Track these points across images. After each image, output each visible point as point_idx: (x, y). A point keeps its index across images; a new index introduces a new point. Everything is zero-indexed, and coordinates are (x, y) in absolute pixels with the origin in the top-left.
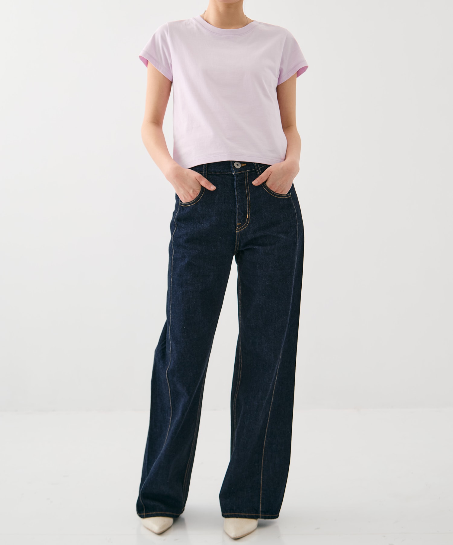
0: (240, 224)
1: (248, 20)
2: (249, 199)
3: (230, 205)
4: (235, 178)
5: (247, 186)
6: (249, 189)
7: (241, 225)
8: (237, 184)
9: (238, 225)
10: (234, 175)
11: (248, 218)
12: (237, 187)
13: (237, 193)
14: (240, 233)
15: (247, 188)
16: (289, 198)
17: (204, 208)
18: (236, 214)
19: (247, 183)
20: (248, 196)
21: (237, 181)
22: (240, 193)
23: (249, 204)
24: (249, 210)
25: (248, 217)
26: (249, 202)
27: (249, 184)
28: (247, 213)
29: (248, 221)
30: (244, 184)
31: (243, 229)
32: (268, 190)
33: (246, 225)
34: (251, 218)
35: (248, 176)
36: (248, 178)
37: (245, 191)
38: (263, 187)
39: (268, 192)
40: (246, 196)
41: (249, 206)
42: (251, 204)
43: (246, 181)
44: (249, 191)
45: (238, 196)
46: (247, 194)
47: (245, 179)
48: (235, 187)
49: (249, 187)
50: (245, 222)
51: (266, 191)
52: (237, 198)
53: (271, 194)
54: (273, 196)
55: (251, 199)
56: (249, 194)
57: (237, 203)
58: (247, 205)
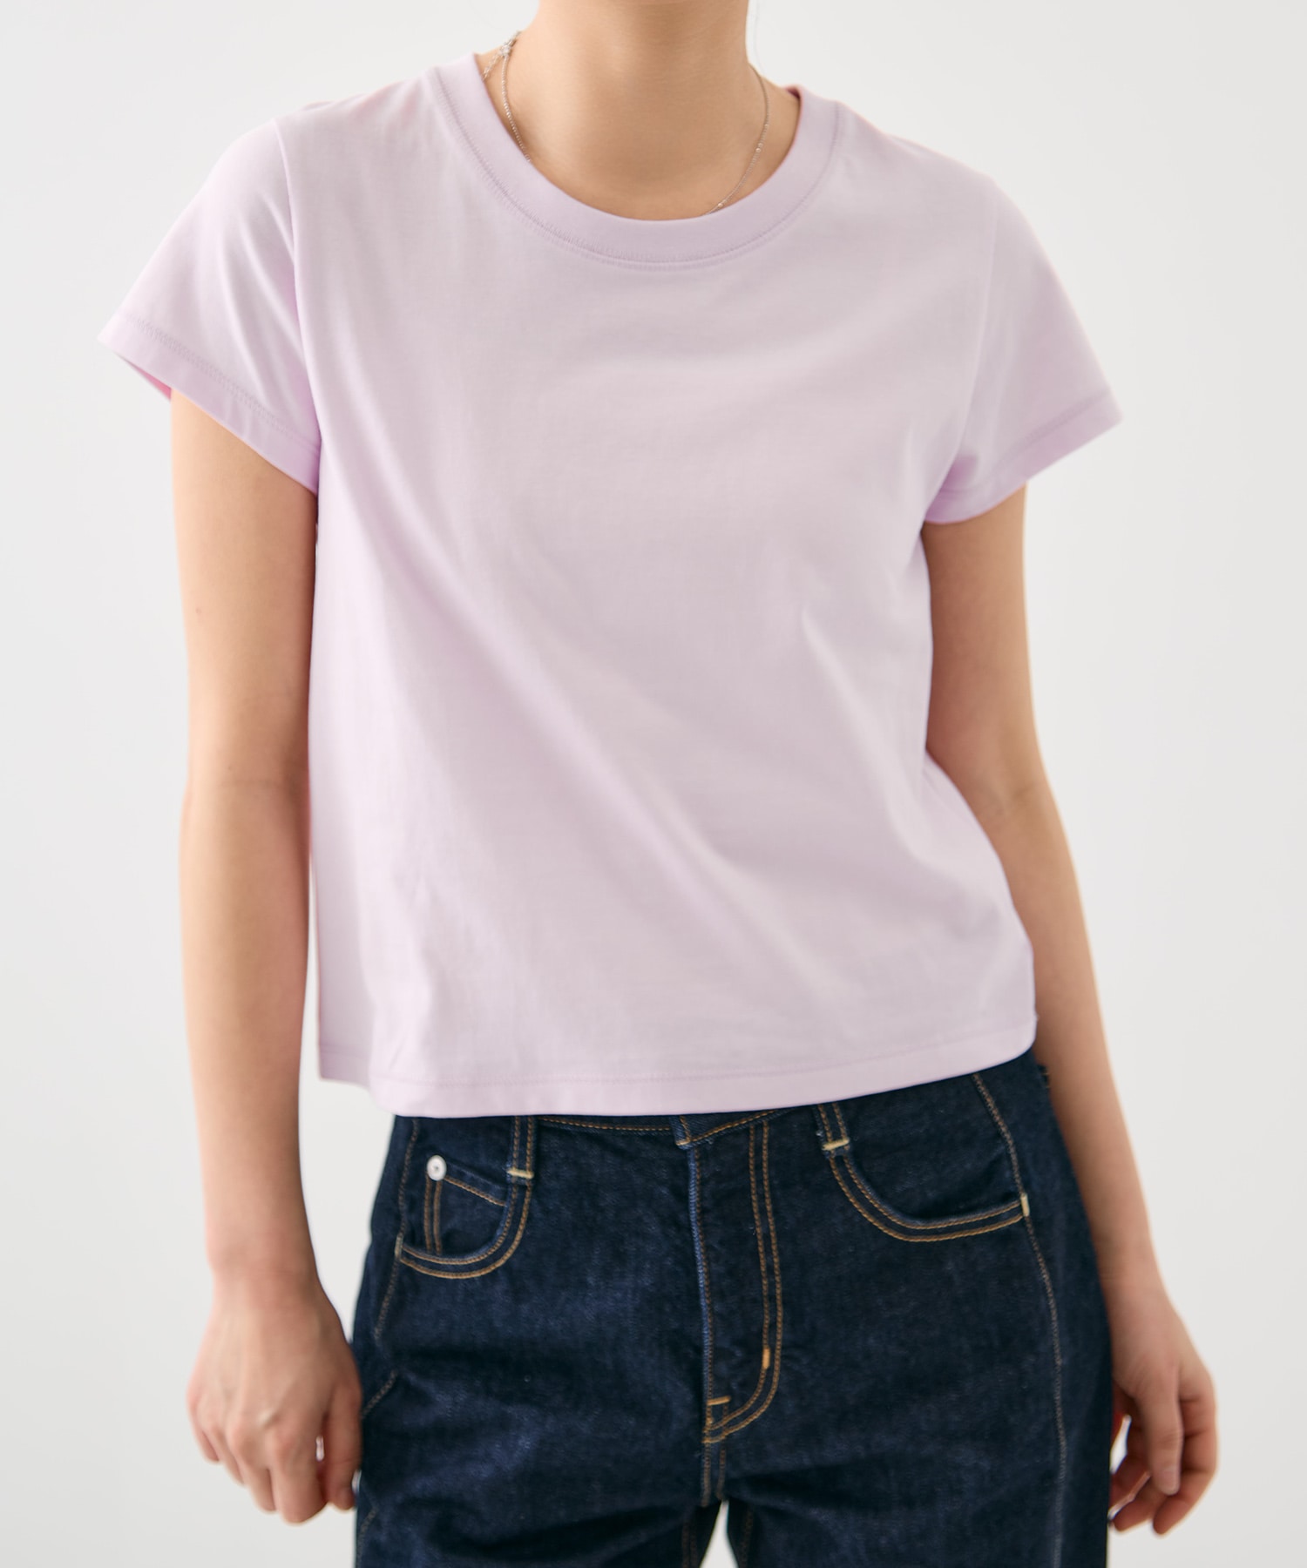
0: (725, 1400)
1: (768, 91)
2: (770, 1269)
3: (667, 1309)
4: (693, 1165)
5: (762, 1198)
6: (775, 1212)
7: (731, 1407)
8: (702, 1198)
9: (714, 1406)
10: (684, 1152)
11: (771, 1369)
12: (703, 1211)
13: (708, 1248)
14: (726, 1445)
15: (763, 1211)
16: (1008, 1231)
17: (525, 1308)
18: (699, 1350)
19: (760, 1182)
20: (768, 1251)
21: (703, 1183)
22: (721, 1243)
23: (772, 1298)
24: (773, 1326)
25: (772, 1359)
26: (772, 1285)
27: (771, 1186)
28: (765, 1342)
29: (771, 1381)
30: (746, 1191)
31: (743, 1425)
32: (873, 1211)
33: (758, 1404)
34: (784, 1367)
35: (765, 1141)
36: (765, 1152)
37: (752, 1228)
38: (847, 1199)
39: (875, 1224)
40: (758, 1252)
41: (776, 1305)
42: (783, 1294)
43: (758, 1167)
44: (772, 1228)
45: (713, 1265)
46: (760, 1243)
47: (751, 1162)
48: (694, 1212)
49: (774, 1200)
50: (754, 1389)
51: (865, 1216)
52: (706, 1274)
53: (891, 1234)
54: (901, 1238)
55: (782, 1268)
56: (774, 1241)
57: (708, 1302)
58: (763, 1301)
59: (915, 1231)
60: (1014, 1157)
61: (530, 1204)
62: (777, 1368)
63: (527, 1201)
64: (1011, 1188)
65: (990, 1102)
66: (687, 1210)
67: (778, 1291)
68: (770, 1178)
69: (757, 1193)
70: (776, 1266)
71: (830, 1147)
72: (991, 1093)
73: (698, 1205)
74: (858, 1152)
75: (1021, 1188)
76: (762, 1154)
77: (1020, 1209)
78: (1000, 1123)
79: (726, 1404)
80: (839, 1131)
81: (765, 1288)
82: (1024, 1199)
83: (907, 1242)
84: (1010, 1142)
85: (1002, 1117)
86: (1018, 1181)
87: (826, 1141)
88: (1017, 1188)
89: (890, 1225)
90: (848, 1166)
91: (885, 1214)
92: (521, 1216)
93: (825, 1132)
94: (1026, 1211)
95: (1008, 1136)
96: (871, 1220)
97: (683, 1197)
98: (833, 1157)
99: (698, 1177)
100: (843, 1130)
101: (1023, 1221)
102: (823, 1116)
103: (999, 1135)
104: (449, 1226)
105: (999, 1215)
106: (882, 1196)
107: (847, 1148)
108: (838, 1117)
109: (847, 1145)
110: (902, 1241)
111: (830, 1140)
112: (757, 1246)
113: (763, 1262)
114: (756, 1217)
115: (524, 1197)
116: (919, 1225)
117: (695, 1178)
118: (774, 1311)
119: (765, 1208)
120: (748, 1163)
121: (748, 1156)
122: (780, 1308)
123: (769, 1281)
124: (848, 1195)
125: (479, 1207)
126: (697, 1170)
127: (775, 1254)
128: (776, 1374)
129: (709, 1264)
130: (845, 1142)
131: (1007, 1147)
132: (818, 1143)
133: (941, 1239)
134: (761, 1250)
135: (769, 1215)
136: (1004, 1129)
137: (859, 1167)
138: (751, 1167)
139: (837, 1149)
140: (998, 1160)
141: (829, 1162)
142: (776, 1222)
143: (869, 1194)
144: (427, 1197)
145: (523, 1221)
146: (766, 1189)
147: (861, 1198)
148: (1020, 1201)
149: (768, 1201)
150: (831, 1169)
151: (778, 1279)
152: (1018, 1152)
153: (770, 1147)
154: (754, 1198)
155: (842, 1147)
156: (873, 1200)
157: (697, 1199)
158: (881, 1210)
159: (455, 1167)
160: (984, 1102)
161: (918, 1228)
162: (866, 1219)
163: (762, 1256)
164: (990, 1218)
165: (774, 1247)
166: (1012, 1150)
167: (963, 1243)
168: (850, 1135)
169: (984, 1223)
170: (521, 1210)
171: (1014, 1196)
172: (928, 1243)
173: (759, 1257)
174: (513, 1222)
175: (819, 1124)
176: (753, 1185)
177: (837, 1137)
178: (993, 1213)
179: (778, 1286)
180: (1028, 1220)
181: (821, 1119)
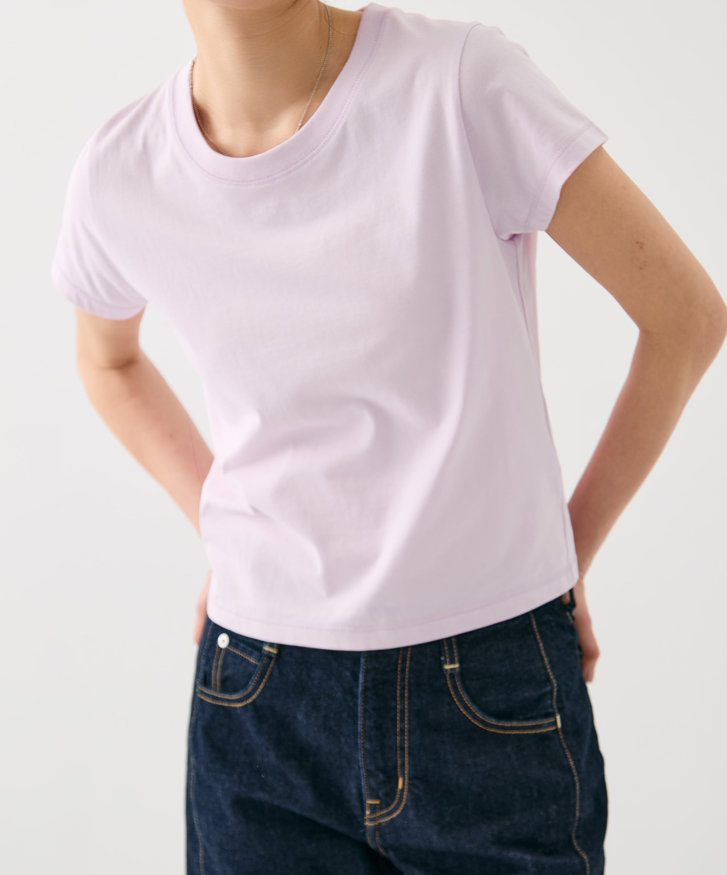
0: (378, 802)
2: (402, 731)
5: (403, 688)
6: (410, 698)
7: (381, 807)
8: (366, 680)
9: (371, 804)
11: (402, 790)
12: (366, 689)
14: (378, 828)
15: (402, 696)
19: (403, 679)
20: (402, 720)
21: (367, 672)
22: (374, 709)
23: (402, 749)
24: (403, 765)
25: (404, 784)
26: (403, 741)
27: (410, 683)
28: (399, 773)
29: (403, 797)
30: (394, 683)
31: (388, 819)
32: (466, 708)
33: (396, 809)
34: (410, 791)
35: (409, 656)
36: (408, 662)
37: (394, 704)
38: (453, 698)
39: (467, 716)
40: (396, 720)
41: (404, 753)
42: (409, 748)
43: (403, 670)
44: (406, 706)
45: (367, 721)
46: (398, 715)
47: (399, 666)
48: (360, 688)
49: (410, 691)
50: (393, 800)
51: (462, 710)
52: (362, 725)
53: (475, 723)
54: (481, 727)
55: (409, 732)
56: (406, 715)
57: (362, 741)
58: (396, 749)
59: (490, 724)
60: (555, 694)
61: (273, 668)
62: (405, 790)
63: (271, 666)
64: (551, 710)
65: (546, 661)
66: (357, 687)
67: (406, 746)
68: (409, 678)
69: (401, 685)
70: (406, 730)
71: (447, 667)
72: (548, 656)
73: (363, 685)
74: (463, 673)
75: (556, 711)
76: (406, 663)
77: (555, 723)
78: (550, 674)
79: (378, 804)
80: (454, 659)
81: (398, 741)
82: (558, 718)
83: (485, 730)
84: (555, 685)
85: (552, 670)
86: (555, 707)
87: (446, 663)
88: (554, 711)
89: (475, 717)
90: (457, 680)
91: (473, 711)
92: (266, 673)
93: (446, 658)
94: (559, 725)
95: (554, 681)
96: (464, 713)
97: (356, 678)
98: (448, 673)
99: (364, 667)
100: (457, 659)
101: (556, 730)
102: (446, 648)
103: (548, 680)
104: (226, 674)
105: (542, 724)
106: (474, 700)
107: (457, 670)
108: (455, 650)
109: (457, 668)
110: (482, 728)
111: (447, 663)
112: (396, 715)
113: (398, 726)
114: (398, 699)
115: (270, 663)
116: (494, 722)
117: (363, 668)
118: (403, 757)
119: (404, 695)
120: (397, 667)
121: (398, 663)
122: (406, 756)
123: (401, 738)
124: (453, 696)
125: (244, 664)
126: (365, 664)
127: (406, 722)
128: (405, 793)
129: (365, 720)
130: (457, 666)
131: (553, 688)
132: (441, 664)
133: (506, 733)
134: (398, 718)
135: (406, 699)
136: (552, 677)
137: (463, 682)
138: (399, 669)
139: (451, 669)
140: (545, 694)
141: (446, 676)
142: (409, 704)
143: (466, 698)
144: (215, 657)
145: (266, 677)
146: (406, 684)
147: (461, 699)
148: (556, 719)
149: (406, 691)
150: (446, 680)
151: (406, 738)
152: (558, 691)
153: (411, 660)
154: (398, 687)
155: (454, 669)
156: (468, 701)
157: (363, 681)
158: (471, 708)
159: (234, 641)
160: (542, 660)
161: (493, 723)
162: (462, 712)
163: (398, 722)
164: (537, 725)
165: (406, 718)
166: (555, 690)
167: (519, 737)
168: (461, 663)
169: (532, 728)
170: (267, 670)
171: (553, 715)
172: (498, 733)
173: (396, 722)
174: (260, 677)
175: (443, 653)
176: (399, 680)
177: (452, 662)
178: (539, 722)
179: (406, 742)
180: (560, 730)
181: (445, 650)
